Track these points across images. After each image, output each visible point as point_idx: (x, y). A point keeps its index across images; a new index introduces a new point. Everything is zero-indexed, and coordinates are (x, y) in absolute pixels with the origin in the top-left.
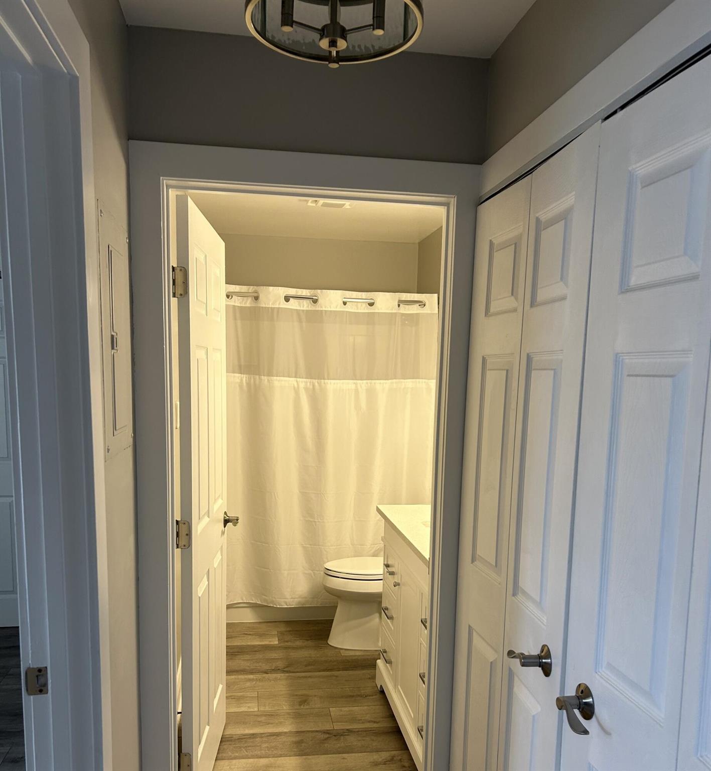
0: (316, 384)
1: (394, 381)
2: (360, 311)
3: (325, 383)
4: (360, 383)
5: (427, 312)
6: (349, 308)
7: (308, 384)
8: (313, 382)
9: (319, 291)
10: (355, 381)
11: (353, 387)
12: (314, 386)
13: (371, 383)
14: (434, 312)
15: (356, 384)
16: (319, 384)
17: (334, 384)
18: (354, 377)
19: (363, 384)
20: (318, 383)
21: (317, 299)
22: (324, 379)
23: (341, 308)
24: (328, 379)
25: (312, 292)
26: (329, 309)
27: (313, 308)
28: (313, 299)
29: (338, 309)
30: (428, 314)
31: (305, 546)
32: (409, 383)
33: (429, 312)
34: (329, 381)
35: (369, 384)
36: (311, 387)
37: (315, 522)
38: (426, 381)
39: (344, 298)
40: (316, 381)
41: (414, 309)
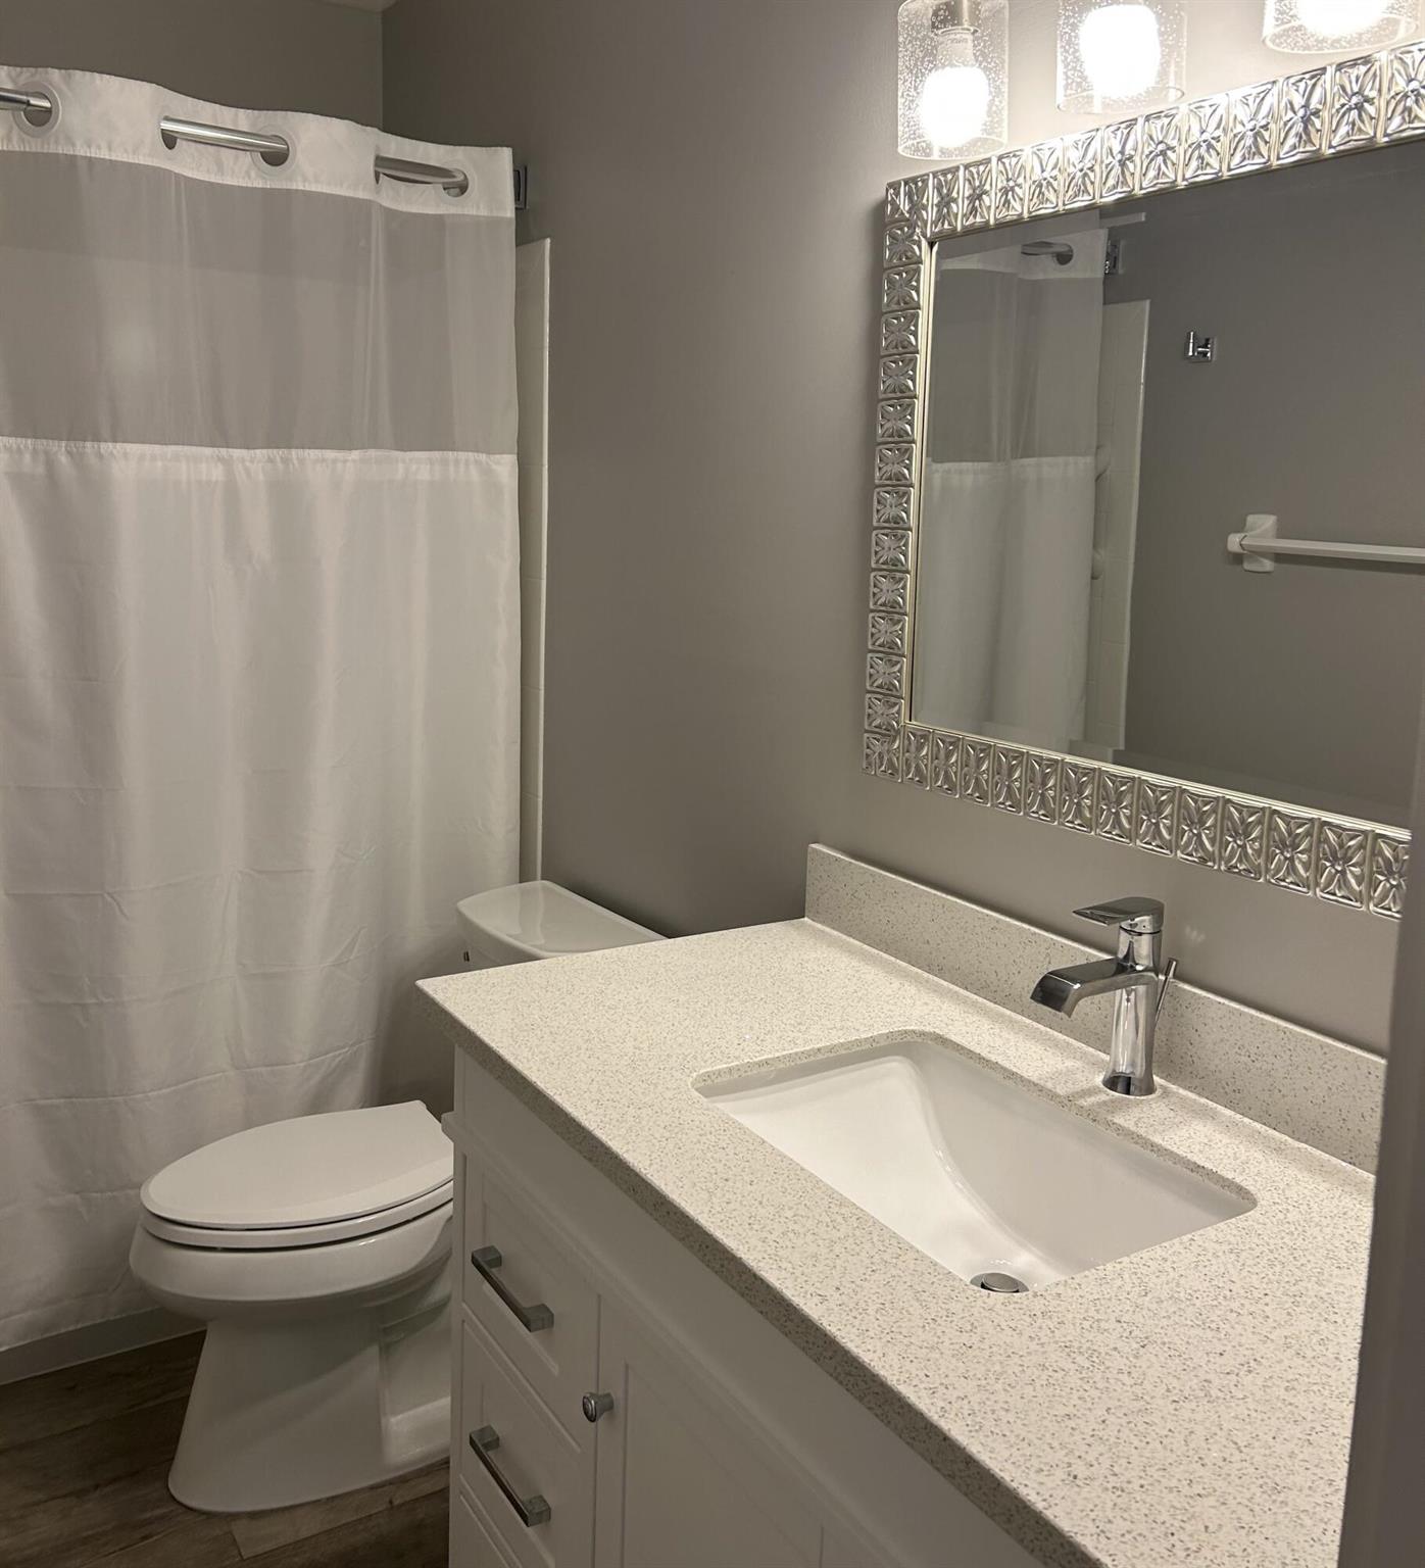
0: (63, 459)
1: (372, 453)
2: (229, 181)
3: (100, 456)
4: (243, 461)
5: (473, 212)
6: (190, 165)
7: (27, 457)
8: (46, 453)
9: (55, 75)
10: (223, 451)
11: (217, 473)
12: (50, 464)
13: (286, 461)
14: (501, 214)
15: (227, 463)
16: (77, 459)
17: (142, 458)
18: (220, 436)
19: (253, 464)
20: (69, 453)
21: (48, 111)
22: (97, 438)
23: (151, 155)
24: (115, 441)
25: (26, 75)
26: (104, 154)
27: (34, 146)
28: (28, 103)
29: (142, 160)
30: (476, 222)
31: (42, 1102)
32: (419, 466)
33: (483, 212)
34: (119, 448)
35: (280, 466)
36: (41, 470)
37: (84, 1006)
38: (483, 457)
39: (167, 119)
40: (60, 450)
41: (424, 201)
